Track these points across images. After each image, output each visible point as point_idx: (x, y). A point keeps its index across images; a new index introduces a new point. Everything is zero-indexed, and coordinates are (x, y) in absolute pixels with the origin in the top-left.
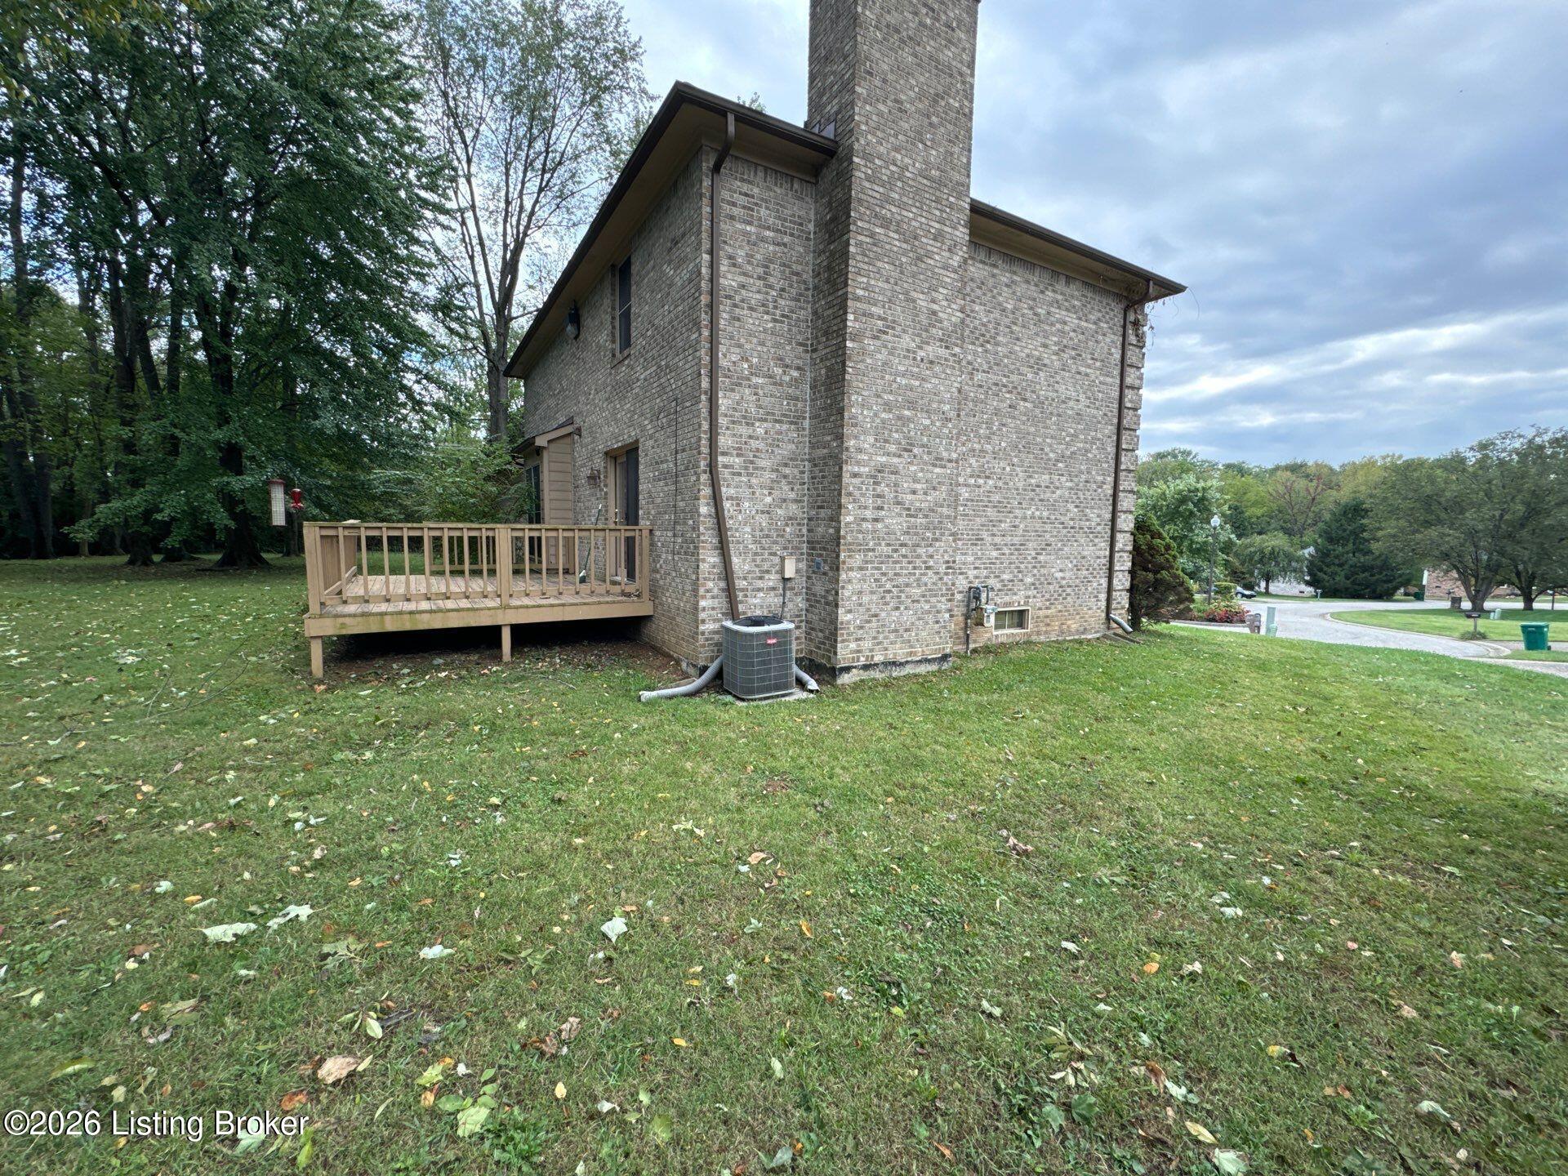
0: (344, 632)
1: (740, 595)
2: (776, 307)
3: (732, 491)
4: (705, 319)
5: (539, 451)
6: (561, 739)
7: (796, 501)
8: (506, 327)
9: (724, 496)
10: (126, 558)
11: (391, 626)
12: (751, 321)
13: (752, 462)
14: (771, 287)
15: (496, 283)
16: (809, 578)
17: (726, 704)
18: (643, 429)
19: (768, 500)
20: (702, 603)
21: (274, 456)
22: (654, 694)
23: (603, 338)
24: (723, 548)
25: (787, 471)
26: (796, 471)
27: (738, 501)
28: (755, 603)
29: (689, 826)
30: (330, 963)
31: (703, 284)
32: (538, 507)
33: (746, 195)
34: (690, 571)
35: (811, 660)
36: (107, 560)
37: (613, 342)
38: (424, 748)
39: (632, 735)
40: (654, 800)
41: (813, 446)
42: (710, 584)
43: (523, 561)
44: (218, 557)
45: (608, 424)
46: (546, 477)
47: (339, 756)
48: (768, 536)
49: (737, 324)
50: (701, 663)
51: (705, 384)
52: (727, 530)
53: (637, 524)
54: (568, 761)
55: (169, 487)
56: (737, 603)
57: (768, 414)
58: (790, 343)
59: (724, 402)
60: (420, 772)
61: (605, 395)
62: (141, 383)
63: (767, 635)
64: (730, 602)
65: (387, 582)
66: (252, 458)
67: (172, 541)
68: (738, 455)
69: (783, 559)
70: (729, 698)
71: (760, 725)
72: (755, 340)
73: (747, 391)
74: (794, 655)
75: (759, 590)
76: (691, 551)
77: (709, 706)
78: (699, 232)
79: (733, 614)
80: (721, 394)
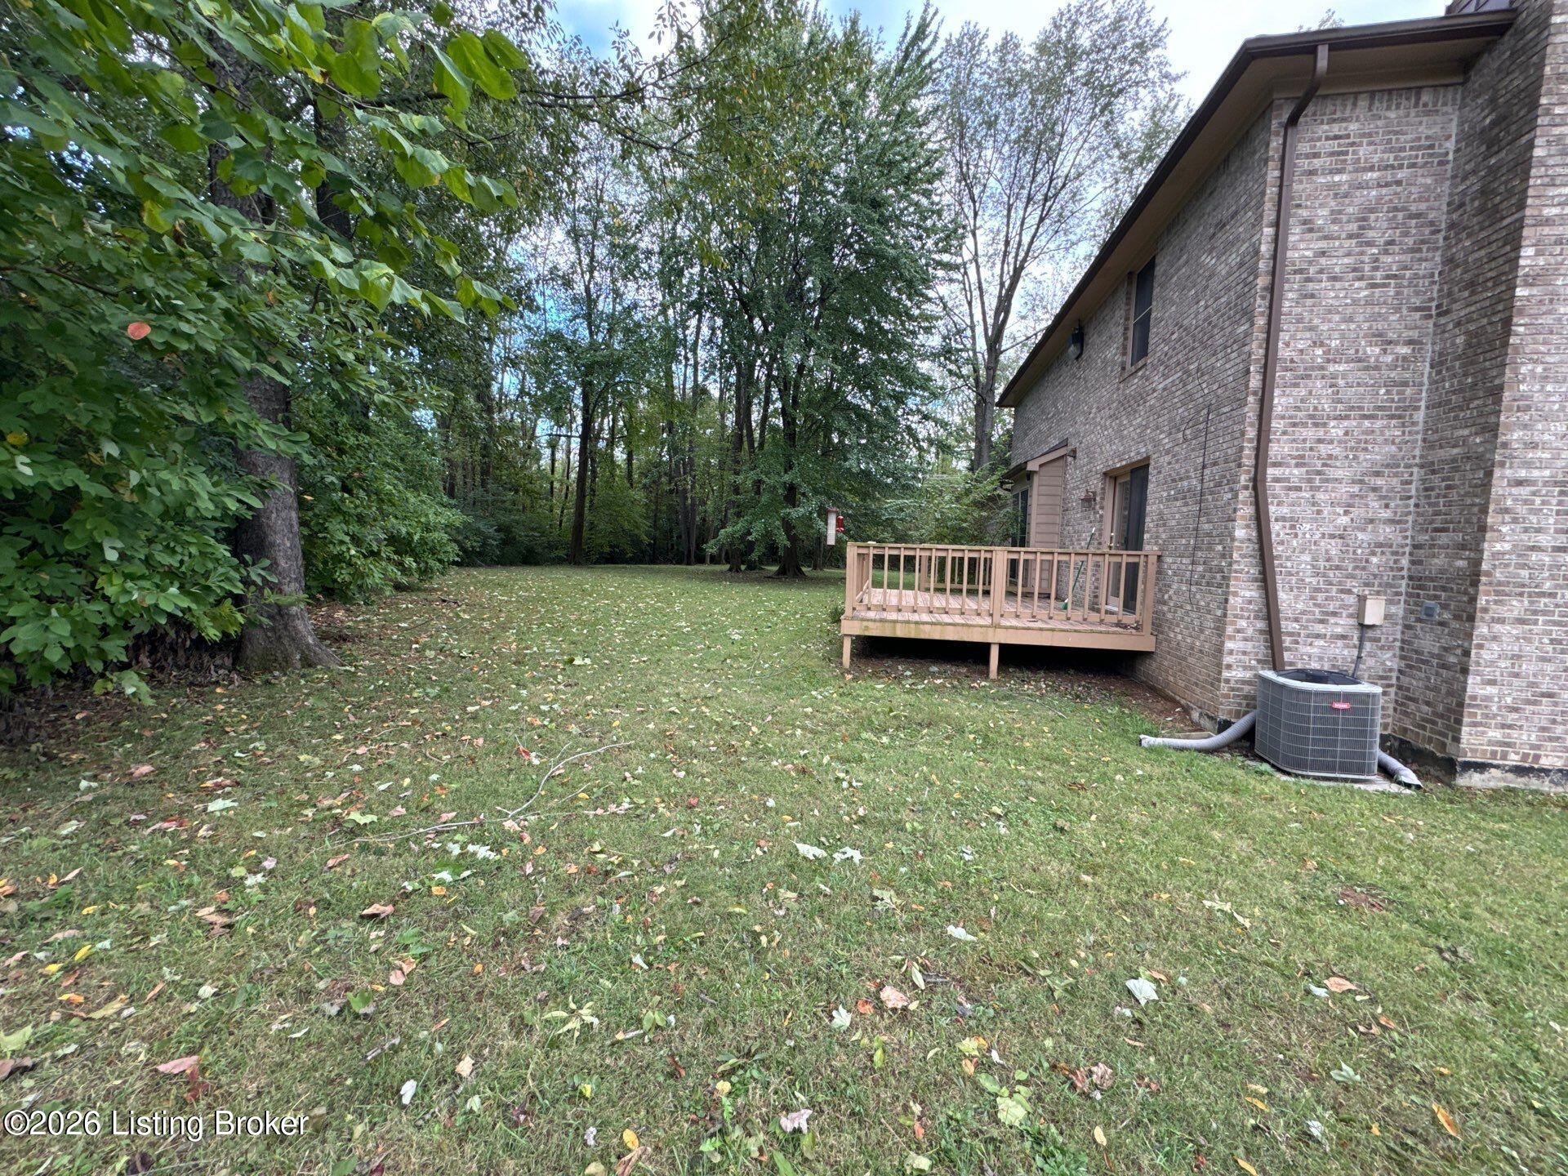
0: (867, 633)
1: (1287, 641)
2: (1376, 269)
3: (1285, 510)
4: (1261, 305)
5: (1030, 476)
6: (1055, 766)
7: (1391, 522)
8: (997, 361)
9: (1272, 517)
10: (727, 567)
11: (901, 632)
12: (1330, 294)
13: (1319, 473)
14: (1370, 244)
15: (990, 321)
16: (1407, 627)
17: (1262, 773)
18: (1157, 444)
19: (1344, 520)
20: (1229, 645)
21: (816, 492)
22: (1159, 741)
23: (1112, 352)
24: (1266, 580)
25: (1380, 482)
26: (1395, 481)
27: (1293, 522)
28: (1309, 653)
29: (1227, 907)
30: (879, 906)
31: (1262, 265)
32: (1024, 531)
33: (1336, 137)
34: (1213, 605)
35: (1402, 742)
36: (717, 568)
37: (1124, 354)
38: (927, 744)
39: (1137, 781)
40: (1173, 862)
41: (1429, 445)
42: (1243, 623)
43: (1016, 584)
44: (775, 568)
45: (1111, 442)
46: (1034, 501)
47: (864, 735)
48: (1338, 568)
49: (1309, 302)
50: (1222, 717)
51: (1255, 382)
52: (1273, 558)
53: (1141, 549)
54: (1066, 791)
55: (756, 517)
56: (1282, 650)
57: (1352, 408)
58: (1398, 310)
59: (1281, 402)
60: (927, 764)
61: (1107, 412)
62: (746, 445)
63: (1336, 696)
64: (1272, 648)
65: (885, 594)
66: (804, 494)
67: (754, 556)
68: (1297, 465)
69: (1362, 600)
70: (1265, 767)
71: (1321, 811)
72: (1337, 318)
73: (1318, 384)
74: (1378, 731)
75: (1318, 636)
76: (1219, 580)
77: (1237, 770)
78: (1261, 204)
79: (1275, 663)
80: (1277, 392)
